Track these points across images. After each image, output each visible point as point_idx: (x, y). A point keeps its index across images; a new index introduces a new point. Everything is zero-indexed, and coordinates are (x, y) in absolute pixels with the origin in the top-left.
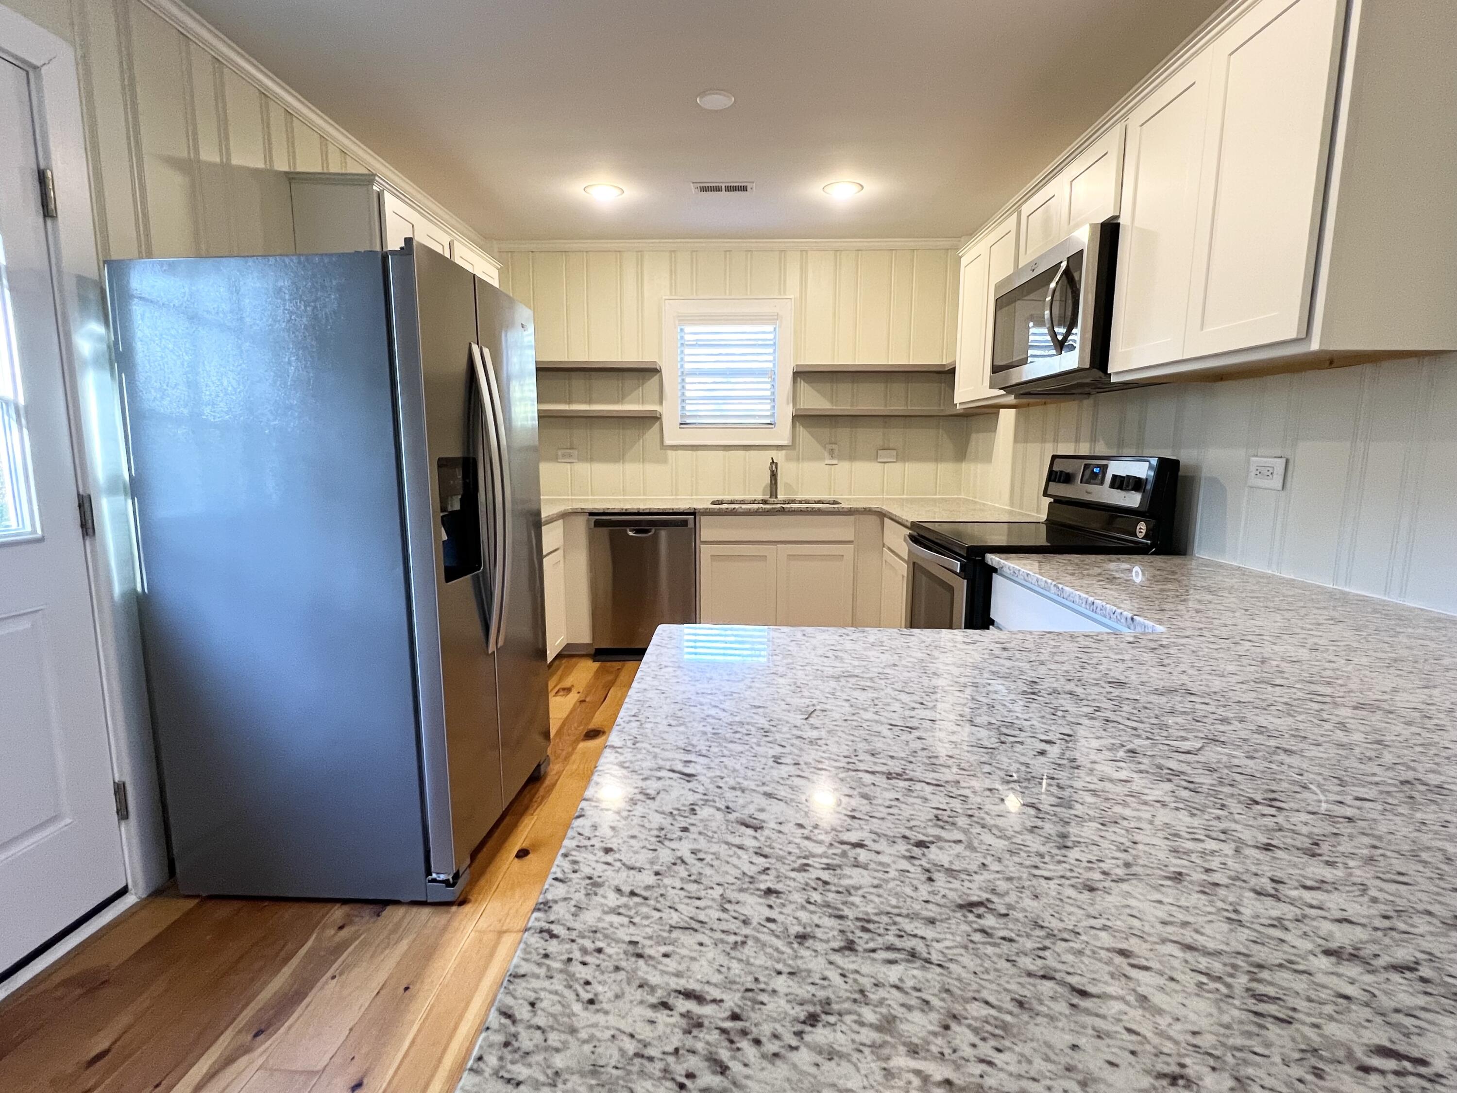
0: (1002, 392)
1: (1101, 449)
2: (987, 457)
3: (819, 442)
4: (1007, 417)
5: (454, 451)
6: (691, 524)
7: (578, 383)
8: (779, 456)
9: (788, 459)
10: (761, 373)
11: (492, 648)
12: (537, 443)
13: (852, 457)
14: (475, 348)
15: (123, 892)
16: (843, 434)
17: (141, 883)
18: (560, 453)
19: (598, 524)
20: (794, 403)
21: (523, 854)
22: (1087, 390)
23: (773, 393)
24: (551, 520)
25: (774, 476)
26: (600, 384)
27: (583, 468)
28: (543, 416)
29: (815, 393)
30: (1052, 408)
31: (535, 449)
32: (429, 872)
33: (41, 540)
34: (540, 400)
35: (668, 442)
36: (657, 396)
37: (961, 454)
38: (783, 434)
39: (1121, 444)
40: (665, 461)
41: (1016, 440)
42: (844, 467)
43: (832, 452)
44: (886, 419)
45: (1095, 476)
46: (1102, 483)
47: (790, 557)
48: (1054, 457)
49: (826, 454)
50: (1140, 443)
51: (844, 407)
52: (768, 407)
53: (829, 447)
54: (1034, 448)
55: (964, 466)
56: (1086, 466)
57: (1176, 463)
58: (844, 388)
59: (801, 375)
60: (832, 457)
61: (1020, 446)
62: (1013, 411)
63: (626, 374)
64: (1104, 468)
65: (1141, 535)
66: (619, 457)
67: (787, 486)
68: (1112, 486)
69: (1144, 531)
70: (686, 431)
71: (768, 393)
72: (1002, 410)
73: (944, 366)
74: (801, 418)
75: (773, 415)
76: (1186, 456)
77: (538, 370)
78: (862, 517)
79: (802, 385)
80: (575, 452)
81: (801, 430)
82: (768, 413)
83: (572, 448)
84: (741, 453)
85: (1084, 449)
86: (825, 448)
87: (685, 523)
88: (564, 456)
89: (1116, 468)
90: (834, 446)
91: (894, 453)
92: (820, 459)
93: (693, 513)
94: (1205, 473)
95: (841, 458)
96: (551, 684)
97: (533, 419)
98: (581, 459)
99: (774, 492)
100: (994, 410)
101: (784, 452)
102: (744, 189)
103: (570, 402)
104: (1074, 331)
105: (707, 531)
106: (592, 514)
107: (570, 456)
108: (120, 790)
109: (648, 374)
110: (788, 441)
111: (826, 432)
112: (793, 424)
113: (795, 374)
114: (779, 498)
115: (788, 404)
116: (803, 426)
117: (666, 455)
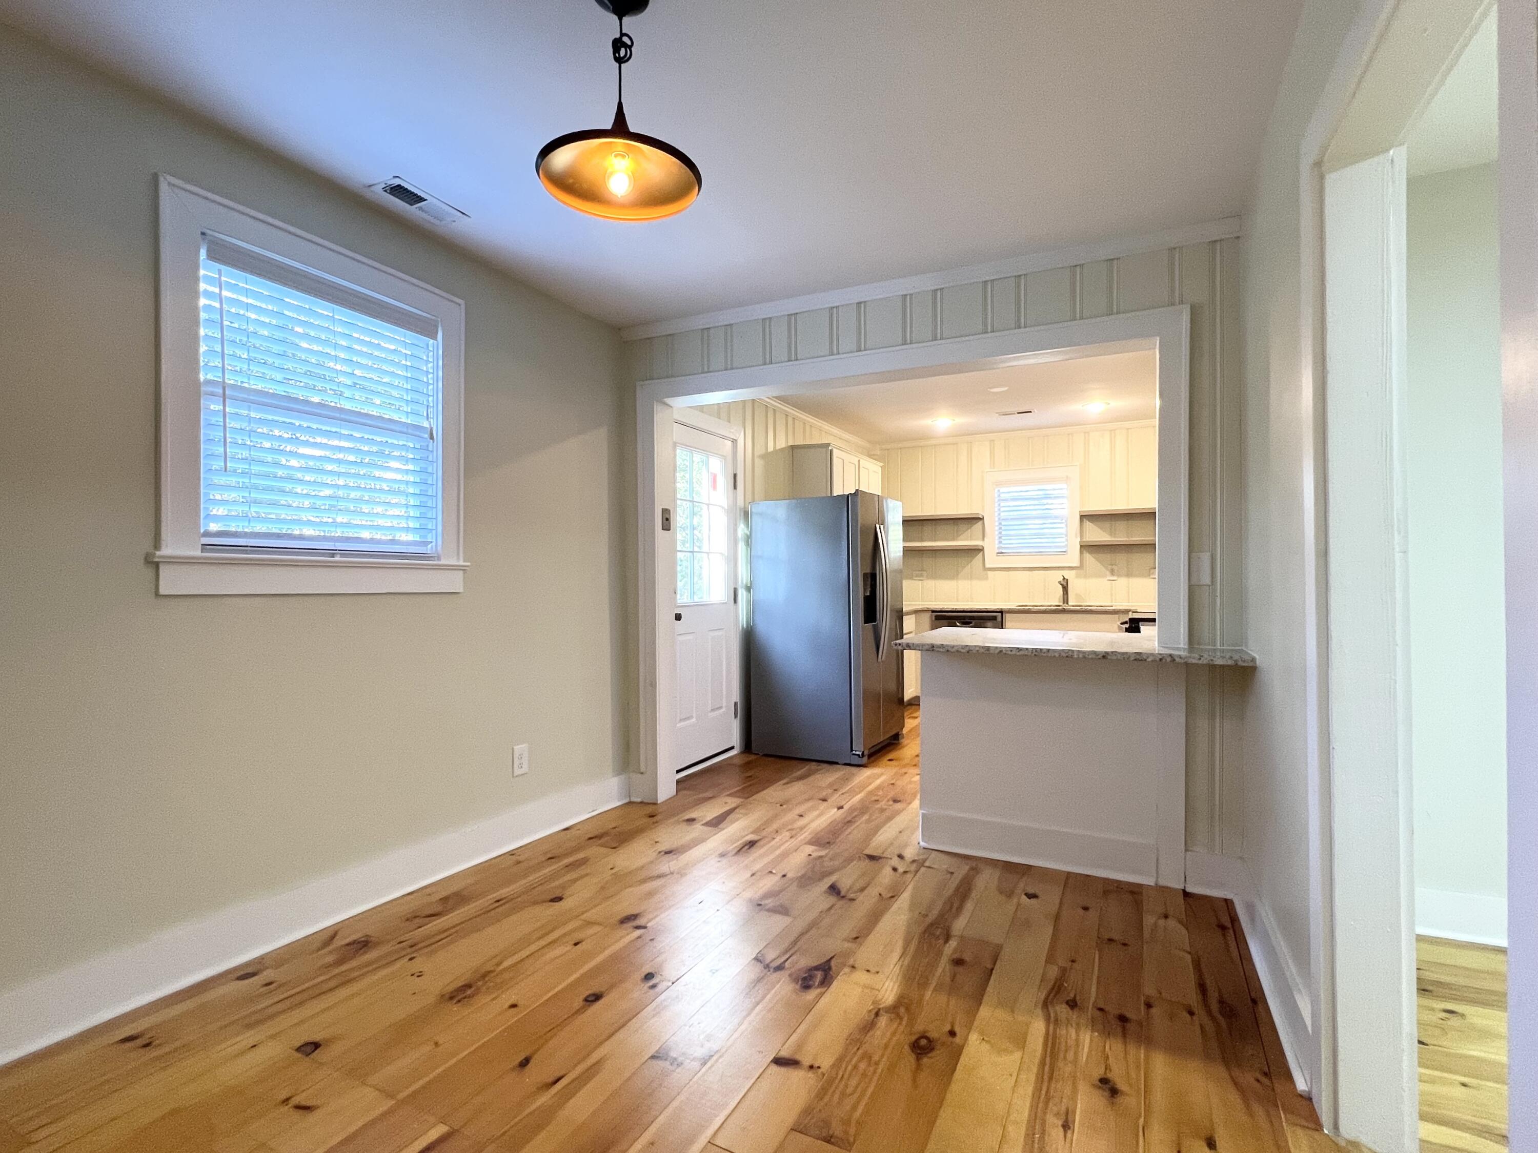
3: (1102, 564)
5: (868, 571)
6: (999, 619)
7: (928, 529)
8: (1068, 574)
9: (1077, 576)
11: (879, 660)
12: (901, 567)
13: (1127, 575)
14: (878, 526)
15: (732, 748)
16: (1121, 558)
17: (738, 746)
18: (915, 573)
19: (937, 618)
20: (1081, 537)
21: (890, 760)
23: (1066, 530)
24: (908, 613)
25: (1065, 588)
26: (942, 529)
27: (930, 584)
28: (907, 551)
29: (1100, 531)
31: (901, 571)
32: (852, 750)
33: (726, 603)
34: (904, 540)
35: (987, 566)
36: (981, 537)
38: (1073, 557)
40: (987, 578)
42: (1122, 582)
43: (1112, 572)
49: (1108, 573)
51: (1121, 539)
52: (1063, 540)
53: (1110, 567)
58: (1121, 525)
59: (1089, 517)
60: (1113, 575)
63: (960, 522)
66: (954, 576)
67: (1078, 596)
70: (1001, 558)
71: (1063, 530)
74: (1086, 547)
75: (1067, 546)
77: (904, 521)
79: (1088, 525)
80: (925, 573)
81: (1087, 556)
82: (1063, 544)
83: (922, 570)
84: (1042, 572)
86: (1106, 568)
87: (995, 618)
88: (916, 576)
90: (1114, 567)
92: (1104, 576)
93: (1001, 612)
95: (1119, 576)
96: (906, 714)
97: (899, 551)
98: (928, 577)
99: (1066, 600)
102: (1029, 412)
103: (922, 540)
105: (1011, 624)
106: (933, 611)
107: (922, 576)
108: (736, 704)
109: (974, 521)
110: (1076, 563)
111: (1107, 557)
112: (1081, 553)
113: (1083, 517)
114: (1070, 603)
115: (1076, 537)
116: (1089, 553)
117: (987, 574)
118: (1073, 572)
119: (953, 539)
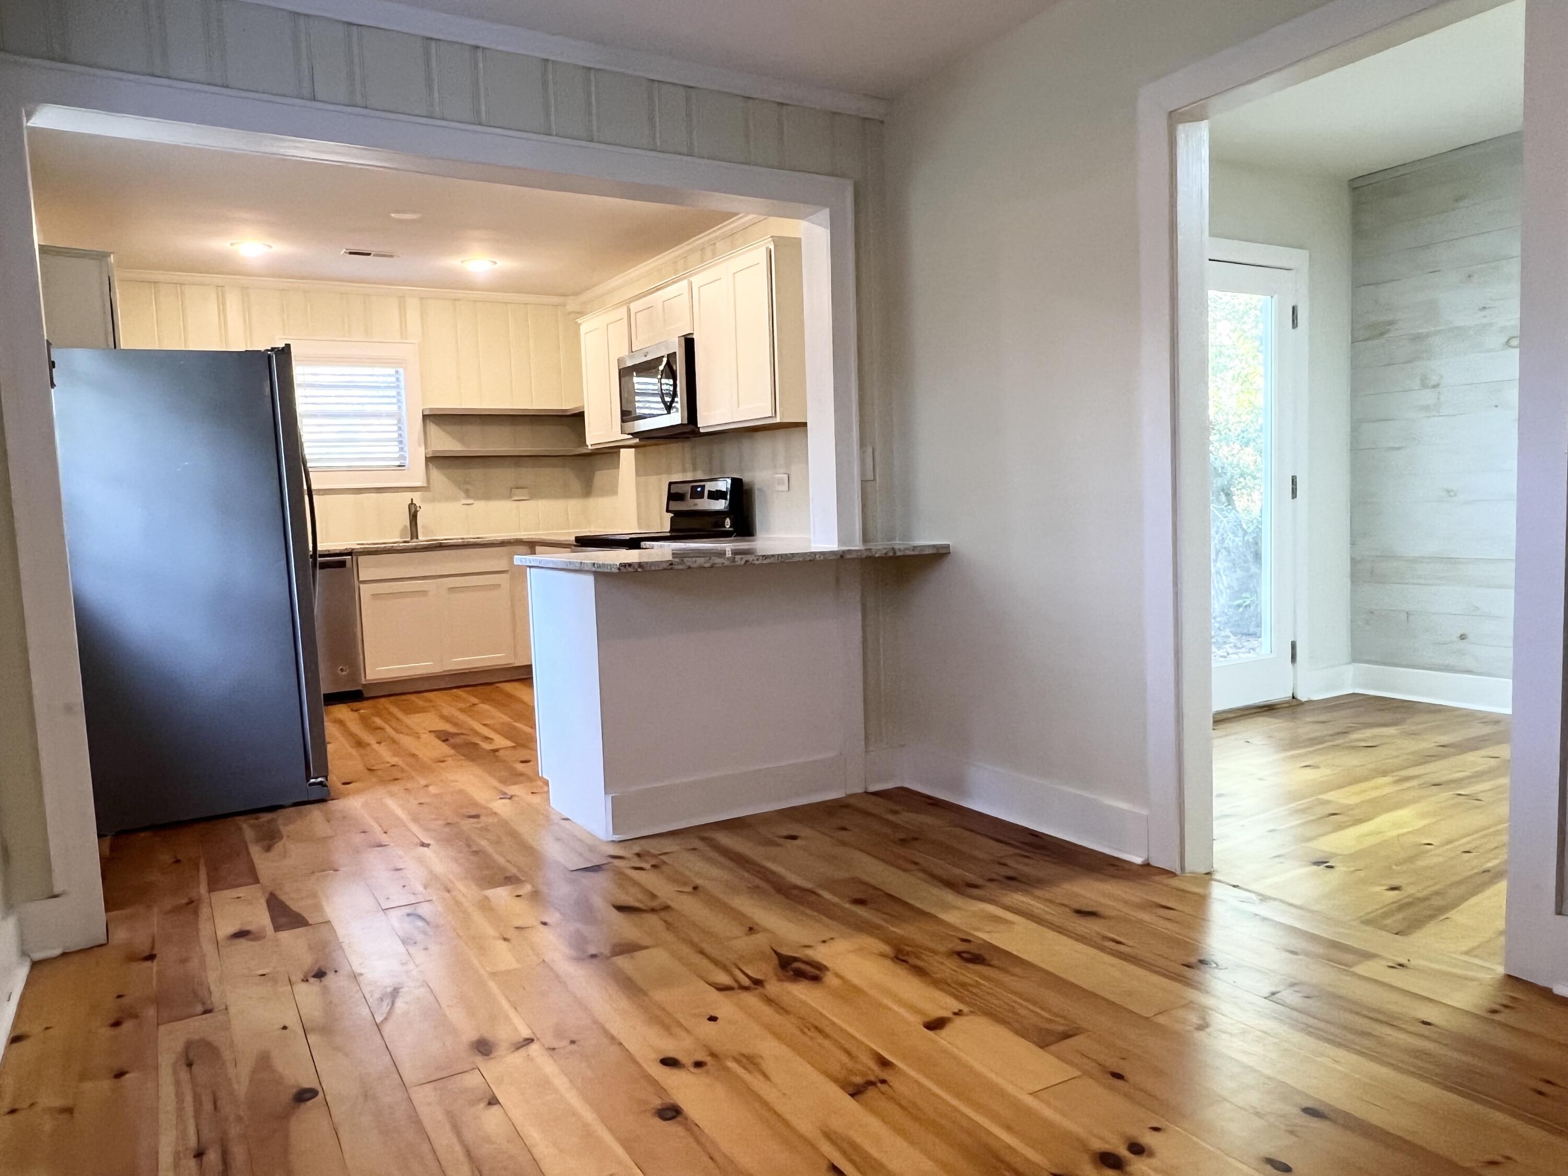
0: (630, 436)
1: (700, 476)
2: (612, 491)
3: (454, 482)
4: (627, 457)
6: (348, 564)
8: (417, 497)
9: (423, 500)
10: (389, 415)
13: (487, 497)
16: (476, 473)
20: (426, 445)
22: (687, 435)
23: (400, 435)
25: (413, 517)
29: (447, 435)
30: (661, 448)
32: (309, 778)
37: (587, 491)
38: (416, 474)
39: (711, 471)
41: (638, 473)
42: (482, 507)
43: (468, 494)
44: (516, 460)
45: (697, 494)
46: (703, 497)
47: (452, 590)
48: (670, 484)
49: (463, 495)
50: (722, 471)
51: (476, 448)
52: (397, 449)
53: (464, 487)
54: (653, 479)
55: (592, 502)
56: (692, 487)
57: (740, 480)
58: (473, 430)
59: (434, 418)
60: (468, 498)
61: (643, 479)
62: (633, 450)
64: (703, 487)
65: (728, 527)
67: (425, 527)
68: (709, 497)
69: (729, 523)
71: (395, 435)
72: (622, 450)
73: (573, 410)
74: (435, 460)
75: (402, 457)
76: (746, 477)
79: (433, 428)
81: (435, 472)
82: (397, 455)
84: (374, 496)
85: (689, 477)
86: (460, 488)
87: (342, 564)
89: (710, 486)
90: (469, 487)
91: (527, 490)
92: (455, 499)
93: (350, 553)
94: (756, 487)
95: (477, 498)
99: (414, 534)
100: (616, 450)
101: (421, 493)
102: (391, 256)
104: (676, 399)
105: (367, 570)
110: (423, 482)
111: (458, 473)
112: (427, 465)
113: (425, 417)
114: (420, 538)
115: (420, 446)
116: (437, 468)
118: (418, 495)
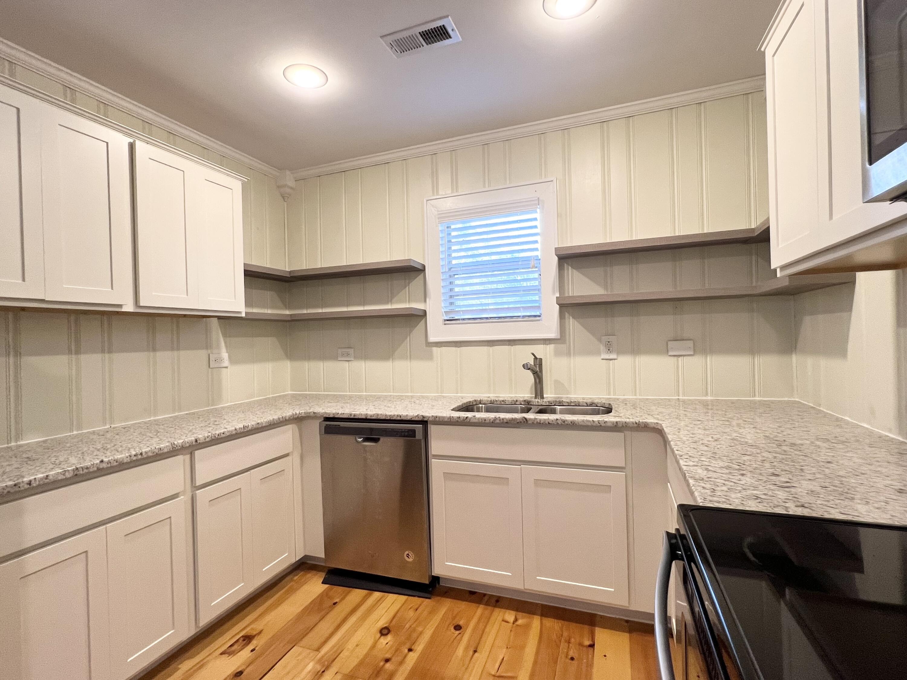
3: (593, 334)
6: (419, 435)
8: (540, 351)
9: (557, 354)
13: (635, 350)
16: (621, 323)
18: (340, 351)
20: (561, 291)
23: (540, 283)
25: (538, 374)
29: (586, 280)
35: (432, 338)
37: (789, 344)
38: (548, 324)
40: (430, 357)
42: (624, 361)
43: (609, 347)
44: (676, 303)
47: (538, 483)
49: (602, 347)
51: (621, 291)
53: (605, 339)
55: (794, 358)
58: (620, 271)
60: (609, 350)
66: (389, 355)
67: (558, 383)
70: (452, 327)
71: (533, 283)
72: (859, 273)
73: (753, 230)
74: (570, 308)
75: (538, 307)
78: (635, 434)
79: (571, 273)
80: (351, 351)
81: (572, 323)
83: (349, 347)
86: (600, 340)
87: (412, 433)
88: (343, 355)
90: (611, 338)
91: (690, 344)
92: (598, 353)
93: (424, 422)
95: (620, 352)
98: (357, 357)
99: (538, 390)
101: (552, 346)
103: (348, 304)
105: (442, 443)
106: (327, 419)
107: (348, 355)
109: (413, 274)
110: (553, 335)
112: (561, 314)
114: (545, 396)
115: (554, 293)
116: (574, 316)
117: (431, 352)
118: (551, 347)
119: (387, 303)
